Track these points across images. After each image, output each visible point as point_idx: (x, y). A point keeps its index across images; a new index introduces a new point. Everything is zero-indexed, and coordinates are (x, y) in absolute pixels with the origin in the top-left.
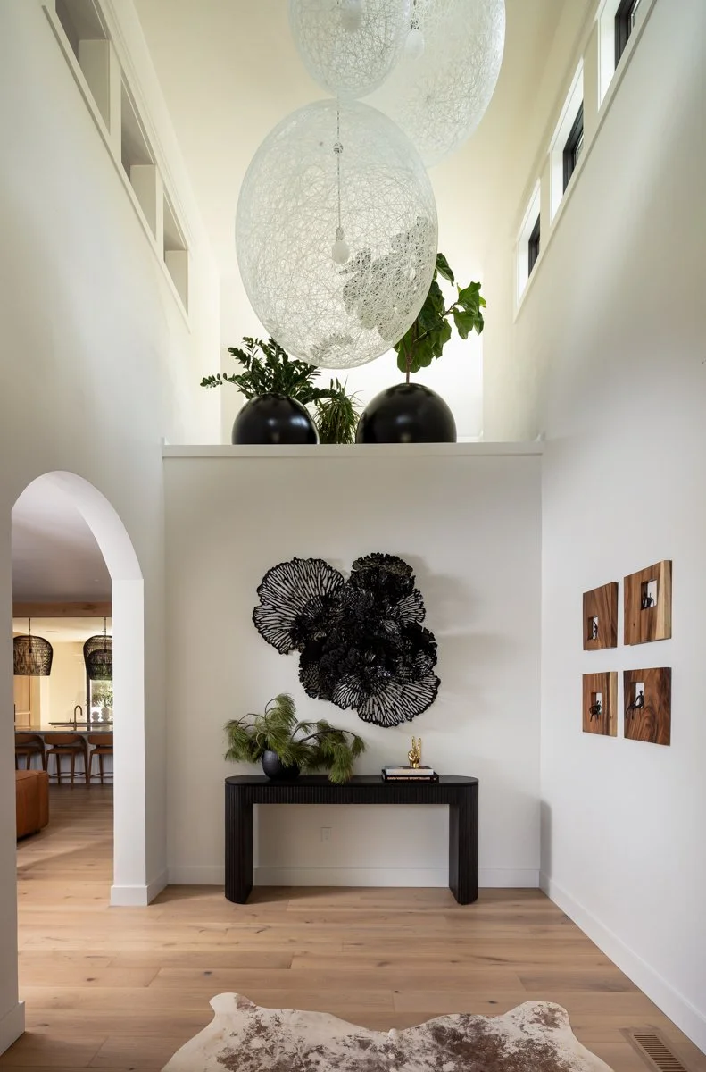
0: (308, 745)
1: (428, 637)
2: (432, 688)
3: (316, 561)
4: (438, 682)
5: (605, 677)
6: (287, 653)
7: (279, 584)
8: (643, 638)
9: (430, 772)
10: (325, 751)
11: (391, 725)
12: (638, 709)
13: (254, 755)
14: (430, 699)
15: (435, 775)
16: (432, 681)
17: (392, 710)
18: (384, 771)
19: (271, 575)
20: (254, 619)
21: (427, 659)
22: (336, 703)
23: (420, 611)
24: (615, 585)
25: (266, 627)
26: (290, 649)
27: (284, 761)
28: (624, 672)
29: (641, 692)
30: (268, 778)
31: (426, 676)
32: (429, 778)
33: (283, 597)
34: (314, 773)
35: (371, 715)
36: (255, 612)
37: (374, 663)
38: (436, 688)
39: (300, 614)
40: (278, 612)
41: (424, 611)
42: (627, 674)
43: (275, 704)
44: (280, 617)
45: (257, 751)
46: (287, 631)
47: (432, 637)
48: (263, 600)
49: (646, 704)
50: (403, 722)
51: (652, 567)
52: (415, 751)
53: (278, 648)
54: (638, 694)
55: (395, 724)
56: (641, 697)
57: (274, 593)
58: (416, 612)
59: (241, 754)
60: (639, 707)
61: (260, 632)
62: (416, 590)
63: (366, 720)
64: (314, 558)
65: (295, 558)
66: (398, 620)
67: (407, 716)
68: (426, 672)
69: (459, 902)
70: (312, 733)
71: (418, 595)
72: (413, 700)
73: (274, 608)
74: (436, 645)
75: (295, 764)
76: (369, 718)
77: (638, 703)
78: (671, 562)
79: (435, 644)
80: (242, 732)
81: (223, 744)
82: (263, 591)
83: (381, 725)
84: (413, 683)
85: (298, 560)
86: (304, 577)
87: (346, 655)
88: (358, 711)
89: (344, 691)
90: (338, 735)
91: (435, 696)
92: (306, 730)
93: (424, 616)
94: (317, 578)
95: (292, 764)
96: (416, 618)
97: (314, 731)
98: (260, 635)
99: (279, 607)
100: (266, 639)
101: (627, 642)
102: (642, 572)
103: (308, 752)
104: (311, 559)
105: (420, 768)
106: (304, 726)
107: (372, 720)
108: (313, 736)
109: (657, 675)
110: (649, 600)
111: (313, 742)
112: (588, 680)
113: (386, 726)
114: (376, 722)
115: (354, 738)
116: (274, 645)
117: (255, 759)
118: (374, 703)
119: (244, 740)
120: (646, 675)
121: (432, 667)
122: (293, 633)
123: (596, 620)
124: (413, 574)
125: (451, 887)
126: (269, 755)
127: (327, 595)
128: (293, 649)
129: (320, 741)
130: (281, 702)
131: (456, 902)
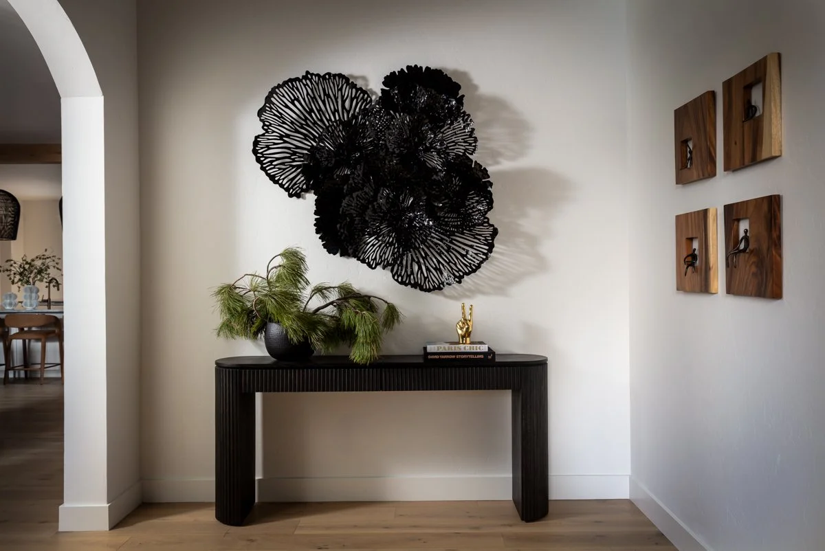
0: (325, 315)
1: (480, 174)
2: (486, 240)
3: (335, 75)
4: (495, 232)
5: (701, 216)
6: (298, 196)
7: (287, 106)
8: (747, 161)
9: (484, 348)
10: (346, 323)
11: (435, 288)
12: (742, 254)
13: (254, 329)
14: (484, 254)
15: (491, 352)
16: (488, 232)
17: (436, 269)
18: (425, 349)
19: (277, 94)
20: (255, 152)
21: (478, 202)
22: (363, 261)
23: (471, 140)
24: (713, 94)
25: (271, 162)
26: (302, 190)
27: (291, 335)
28: (725, 206)
29: (746, 232)
30: (273, 360)
31: (479, 225)
32: (482, 356)
33: (292, 123)
34: (332, 351)
35: (408, 276)
36: (256, 143)
37: (412, 208)
38: (493, 239)
39: (315, 144)
40: (285, 142)
41: (476, 140)
42: (728, 209)
43: (279, 261)
44: (289, 148)
45: (257, 323)
46: (298, 167)
47: (485, 172)
48: (266, 127)
49: (751, 247)
50: (449, 284)
51: (756, 63)
52: (465, 321)
53: (287, 190)
54: (742, 234)
55: (439, 288)
56: (746, 238)
57: (281, 117)
58: (465, 142)
59: (237, 327)
60: (744, 251)
61: (263, 169)
62: (464, 112)
63: (402, 283)
64: (333, 72)
65: (307, 72)
66: (443, 153)
67: (455, 276)
68: (478, 219)
69: (522, 519)
70: (331, 300)
71: (466, 117)
72: (463, 256)
73: (281, 137)
74: (491, 184)
75: (306, 338)
76: (404, 280)
77: (742, 246)
78: (779, 55)
79: (489, 181)
80: (239, 299)
81: (215, 315)
82: (266, 115)
83: (422, 289)
84: (463, 234)
85: (312, 74)
86: (320, 97)
87: (375, 198)
88: (392, 271)
89: (373, 245)
90: (365, 302)
91: (490, 250)
92: (325, 297)
93: (475, 146)
94: (336, 99)
95: (302, 340)
96: (466, 150)
97: (334, 296)
98: (263, 173)
99: (288, 136)
100: (272, 178)
101: (728, 168)
102: (745, 71)
103: (324, 324)
104: (329, 74)
105: (472, 343)
106: (320, 290)
107: (410, 283)
108: (332, 303)
109: (765, 207)
110: (755, 108)
111: (330, 310)
112: (682, 221)
113: (429, 290)
114: (415, 286)
115: (385, 306)
116: (282, 186)
117: (255, 334)
118: (413, 260)
119: (239, 309)
120: (751, 209)
121: (486, 213)
122: (306, 171)
123: (691, 145)
124: (461, 93)
125: (515, 500)
126: (274, 329)
127: (350, 121)
128: (307, 191)
129: (340, 310)
130: (287, 258)
131: (519, 519)
